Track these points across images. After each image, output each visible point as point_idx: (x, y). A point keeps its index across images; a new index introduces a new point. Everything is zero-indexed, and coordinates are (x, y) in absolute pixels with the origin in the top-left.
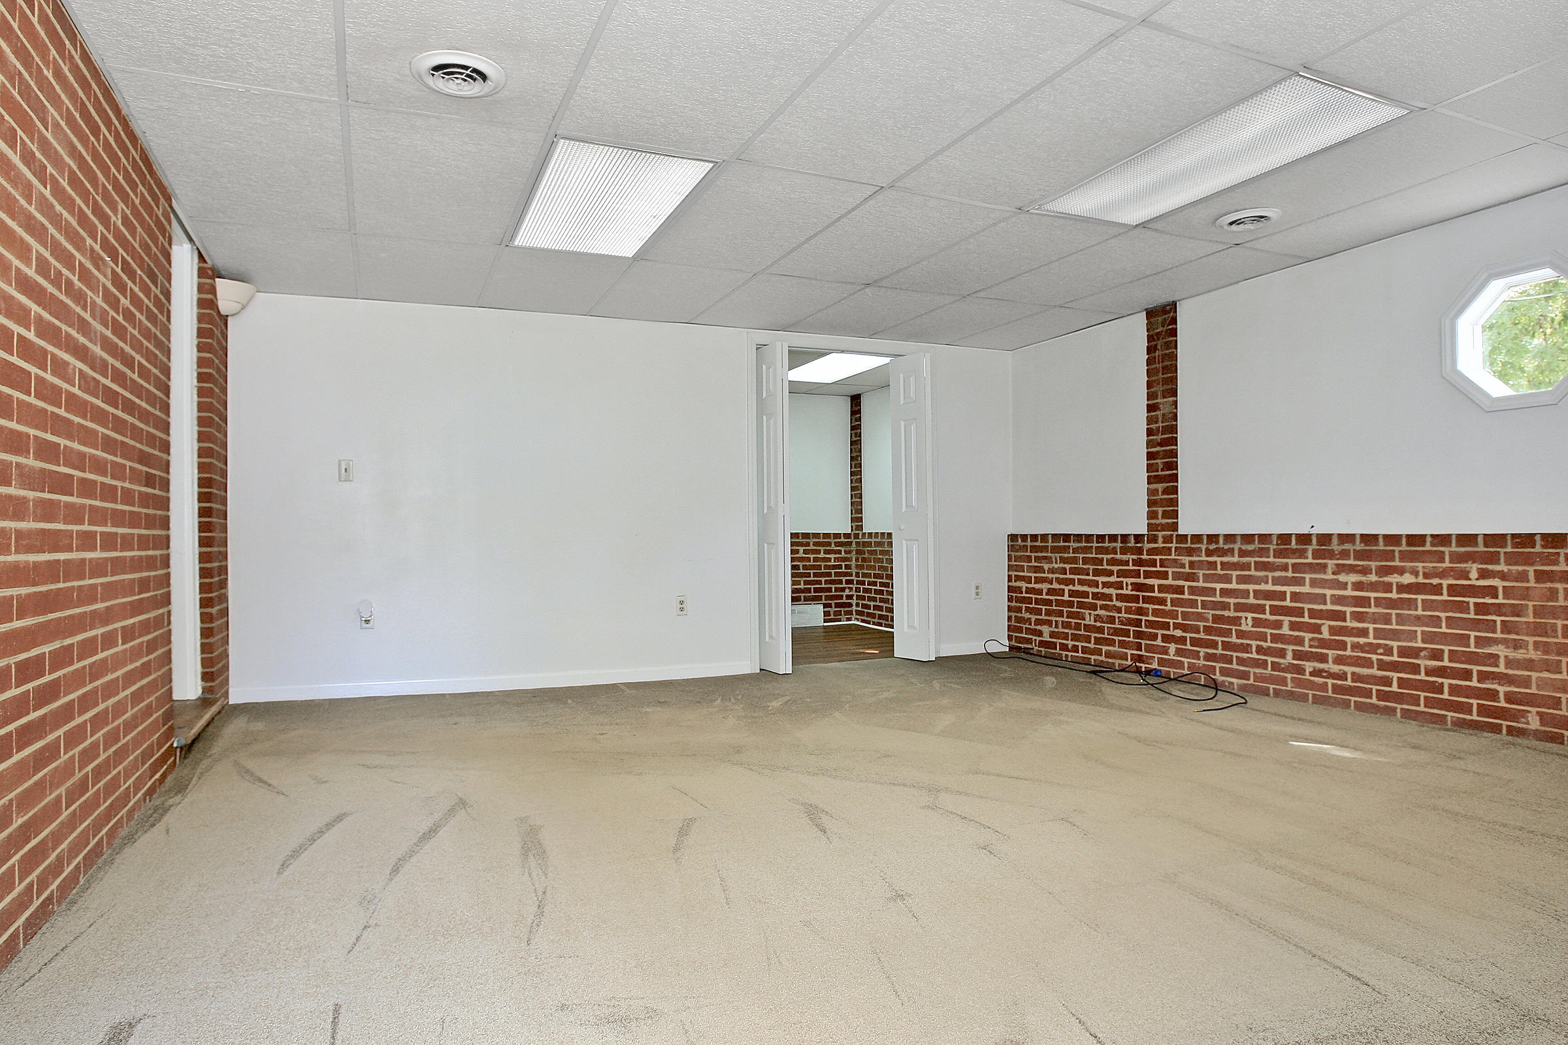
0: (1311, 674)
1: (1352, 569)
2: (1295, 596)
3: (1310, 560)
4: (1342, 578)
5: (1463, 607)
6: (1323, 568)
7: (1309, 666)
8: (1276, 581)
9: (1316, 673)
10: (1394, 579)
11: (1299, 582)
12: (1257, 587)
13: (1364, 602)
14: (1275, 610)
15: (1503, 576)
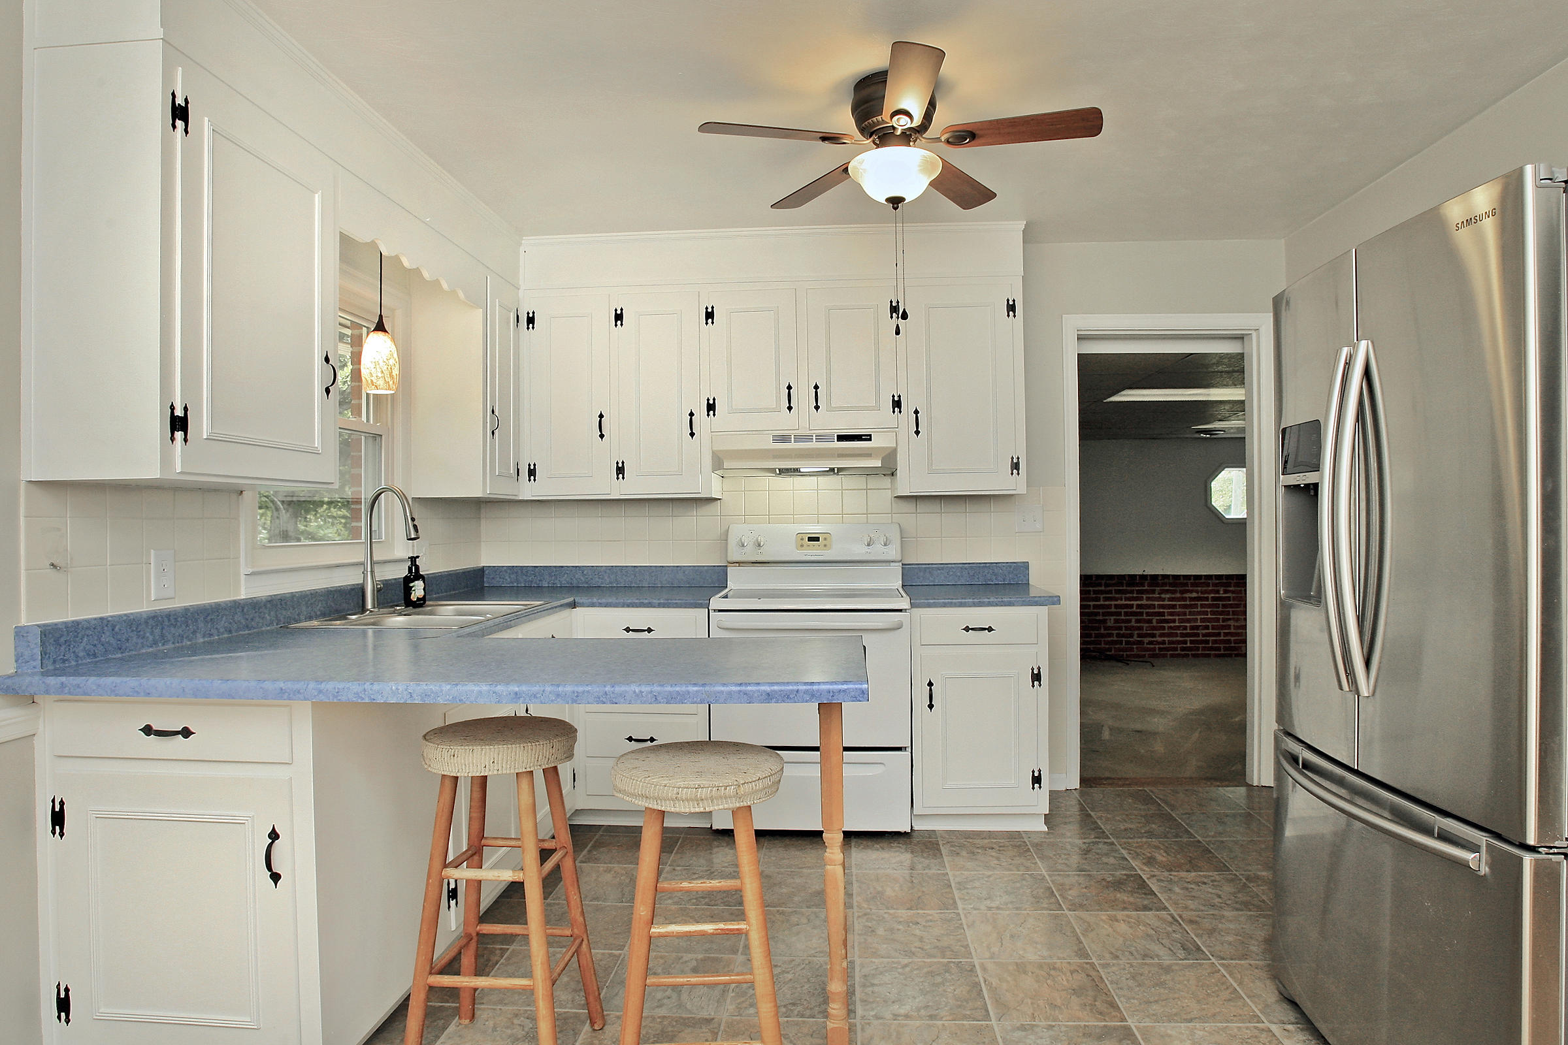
0: (1147, 644)
1: (1167, 592)
2: (1139, 606)
3: (1146, 588)
4: (1163, 596)
5: (1217, 606)
6: (1153, 592)
7: (1146, 640)
8: (1127, 599)
9: (1150, 643)
10: (1188, 595)
11: (1141, 599)
12: (1116, 603)
13: (1174, 607)
14: (1126, 614)
15: (1233, 592)
